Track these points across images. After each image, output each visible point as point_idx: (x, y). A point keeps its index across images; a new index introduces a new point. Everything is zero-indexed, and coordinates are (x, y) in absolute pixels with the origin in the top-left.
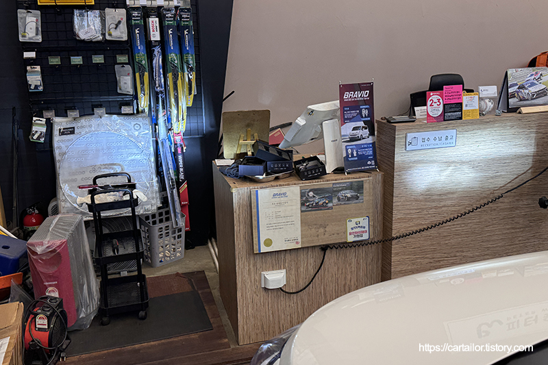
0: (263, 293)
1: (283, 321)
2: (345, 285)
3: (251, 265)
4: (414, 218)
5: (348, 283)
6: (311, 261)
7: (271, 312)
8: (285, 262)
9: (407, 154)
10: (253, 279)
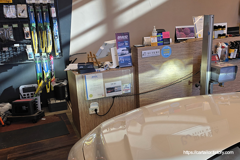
6: (109, 103)
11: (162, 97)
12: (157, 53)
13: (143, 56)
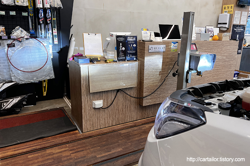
0: (93, 110)
1: (101, 121)
2: (126, 106)
3: (89, 99)
4: (151, 78)
5: (127, 104)
7: (96, 118)
8: (102, 97)
9: (149, 53)
10: (89, 104)
11: (164, 92)
12: (162, 49)
13: (150, 51)
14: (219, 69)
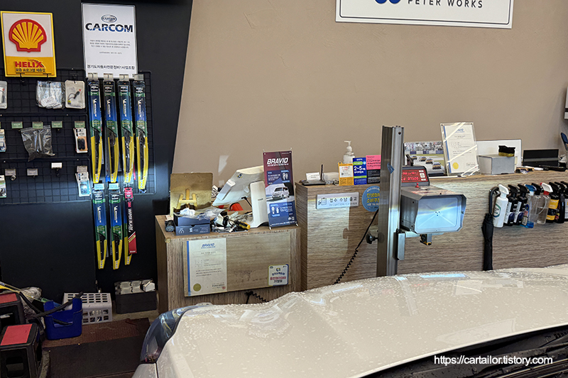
9: (318, 212)
12: (351, 200)
13: (319, 206)
14: (518, 245)
